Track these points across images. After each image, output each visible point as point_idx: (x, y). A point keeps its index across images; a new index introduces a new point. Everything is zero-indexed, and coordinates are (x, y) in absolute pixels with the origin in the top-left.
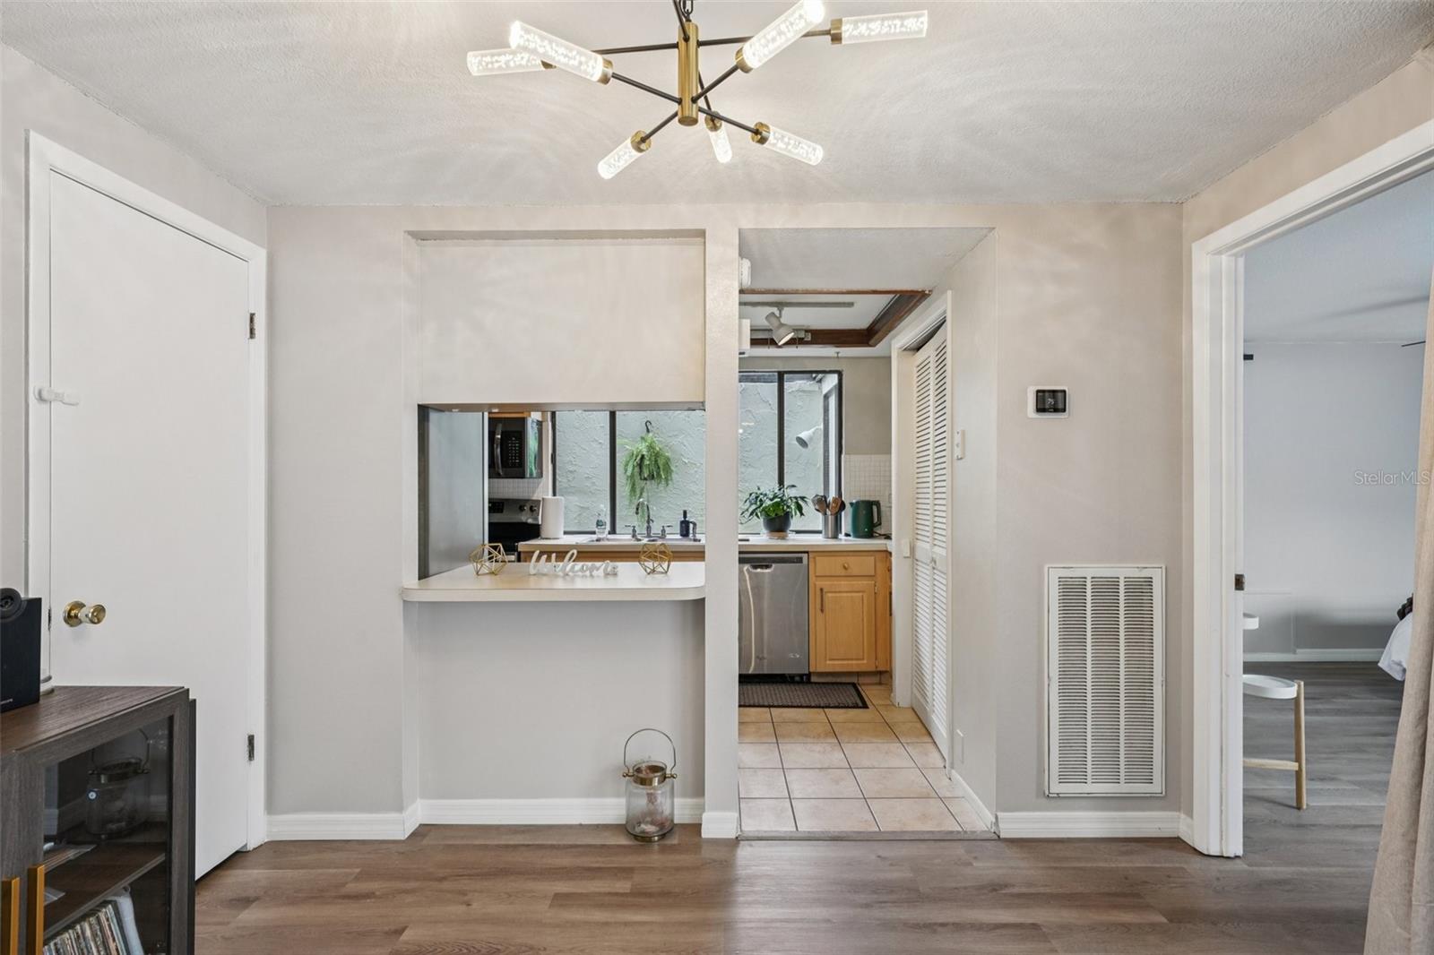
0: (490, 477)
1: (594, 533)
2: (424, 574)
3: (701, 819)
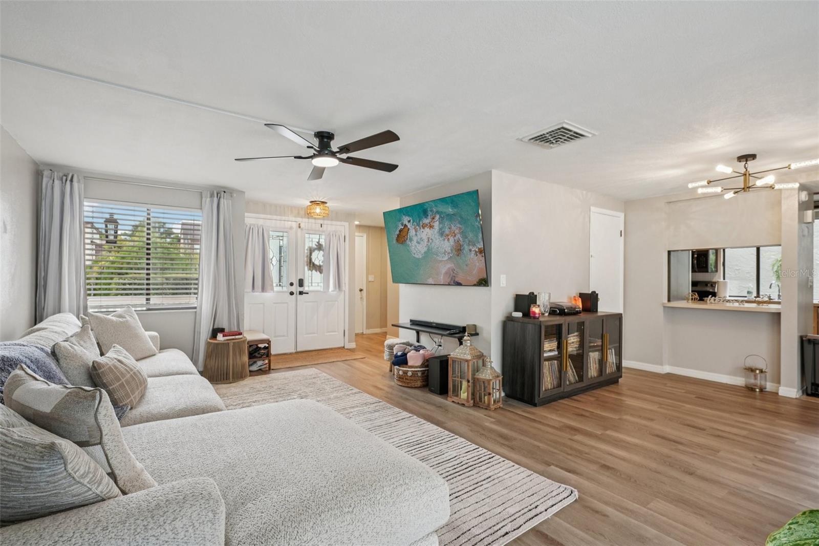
0: (692, 272)
1: (746, 297)
2: (669, 300)
3: (778, 390)
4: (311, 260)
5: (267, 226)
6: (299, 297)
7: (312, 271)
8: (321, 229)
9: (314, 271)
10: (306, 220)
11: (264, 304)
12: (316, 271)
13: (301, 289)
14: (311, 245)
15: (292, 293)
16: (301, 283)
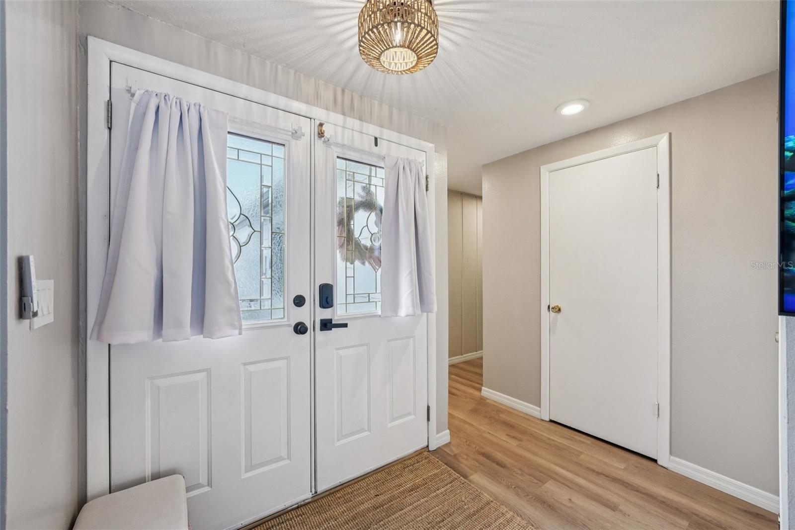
4: (350, 233)
5: (216, 111)
6: (322, 336)
7: (352, 263)
8: (376, 150)
9: (357, 263)
10: (338, 118)
11: (208, 371)
12: (363, 263)
13: (326, 314)
14: (350, 195)
15: (300, 329)
16: (326, 296)
